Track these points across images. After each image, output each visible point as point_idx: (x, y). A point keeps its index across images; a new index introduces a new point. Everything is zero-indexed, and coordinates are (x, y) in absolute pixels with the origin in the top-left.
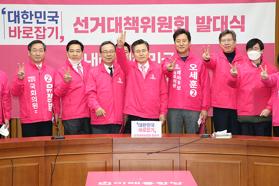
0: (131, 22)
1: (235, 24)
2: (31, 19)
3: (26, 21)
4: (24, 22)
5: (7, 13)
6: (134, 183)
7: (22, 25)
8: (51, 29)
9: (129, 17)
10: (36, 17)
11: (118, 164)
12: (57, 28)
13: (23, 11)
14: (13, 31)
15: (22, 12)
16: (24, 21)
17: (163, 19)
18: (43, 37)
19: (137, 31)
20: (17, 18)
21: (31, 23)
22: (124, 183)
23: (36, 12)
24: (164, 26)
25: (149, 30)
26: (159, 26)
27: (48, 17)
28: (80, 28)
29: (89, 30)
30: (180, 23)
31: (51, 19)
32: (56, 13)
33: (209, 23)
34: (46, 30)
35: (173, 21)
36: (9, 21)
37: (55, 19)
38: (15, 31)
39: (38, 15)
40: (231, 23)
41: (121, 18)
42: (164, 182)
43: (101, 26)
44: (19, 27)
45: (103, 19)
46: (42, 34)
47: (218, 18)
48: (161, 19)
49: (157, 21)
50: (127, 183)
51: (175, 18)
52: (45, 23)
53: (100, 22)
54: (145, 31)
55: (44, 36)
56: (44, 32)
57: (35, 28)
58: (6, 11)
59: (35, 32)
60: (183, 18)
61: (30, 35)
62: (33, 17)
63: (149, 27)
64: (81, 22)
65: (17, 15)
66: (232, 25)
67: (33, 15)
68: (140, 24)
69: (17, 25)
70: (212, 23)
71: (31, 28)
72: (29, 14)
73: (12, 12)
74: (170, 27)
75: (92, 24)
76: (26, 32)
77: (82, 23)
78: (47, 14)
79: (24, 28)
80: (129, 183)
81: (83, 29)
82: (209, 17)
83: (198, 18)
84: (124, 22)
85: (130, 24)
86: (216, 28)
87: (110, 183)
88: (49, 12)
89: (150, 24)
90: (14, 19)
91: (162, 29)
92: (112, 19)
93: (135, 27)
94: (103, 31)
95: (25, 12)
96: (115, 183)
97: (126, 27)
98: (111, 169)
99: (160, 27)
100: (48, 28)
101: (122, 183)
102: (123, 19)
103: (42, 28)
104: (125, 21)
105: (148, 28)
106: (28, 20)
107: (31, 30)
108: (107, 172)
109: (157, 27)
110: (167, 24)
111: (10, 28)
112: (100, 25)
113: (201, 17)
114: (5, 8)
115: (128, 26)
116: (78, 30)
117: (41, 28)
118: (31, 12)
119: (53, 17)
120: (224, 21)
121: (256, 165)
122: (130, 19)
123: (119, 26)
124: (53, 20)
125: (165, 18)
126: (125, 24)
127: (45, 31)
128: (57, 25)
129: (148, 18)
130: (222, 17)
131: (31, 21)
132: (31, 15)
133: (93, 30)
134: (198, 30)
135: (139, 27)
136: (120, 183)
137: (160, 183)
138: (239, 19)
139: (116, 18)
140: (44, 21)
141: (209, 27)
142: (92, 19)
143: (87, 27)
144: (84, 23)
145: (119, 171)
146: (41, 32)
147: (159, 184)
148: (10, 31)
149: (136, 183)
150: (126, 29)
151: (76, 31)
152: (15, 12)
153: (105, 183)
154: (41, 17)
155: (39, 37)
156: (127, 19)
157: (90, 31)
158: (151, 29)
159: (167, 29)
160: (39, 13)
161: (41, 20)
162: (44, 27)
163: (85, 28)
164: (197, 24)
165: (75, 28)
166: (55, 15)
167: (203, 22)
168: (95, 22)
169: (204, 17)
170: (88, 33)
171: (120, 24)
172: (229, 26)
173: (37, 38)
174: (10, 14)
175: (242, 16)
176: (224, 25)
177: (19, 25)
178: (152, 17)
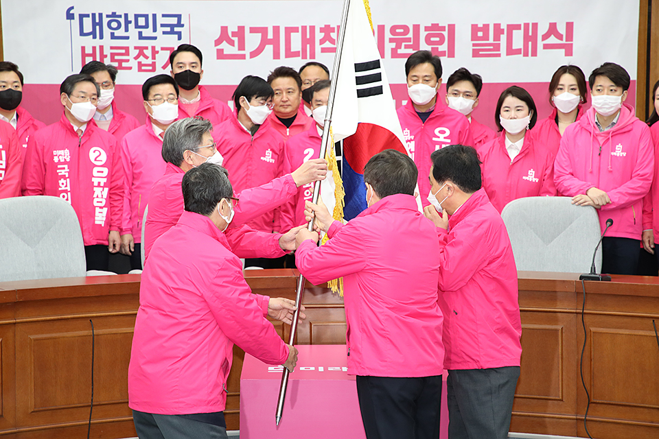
1: (553, 40)
2: (127, 30)
3: (117, 33)
4: (113, 37)
5: (77, 17)
6: (341, 368)
7: (107, 42)
8: (168, 52)
9: (331, 26)
10: (137, 26)
11: (309, 334)
13: (111, 14)
14: (89, 55)
15: (108, 16)
16: (112, 34)
17: (402, 31)
18: (151, 68)
20: (98, 27)
21: (127, 38)
22: (321, 369)
23: (137, 16)
24: (403, 44)
26: (393, 45)
27: (162, 25)
29: (247, 52)
30: (438, 39)
31: (168, 29)
32: (179, 17)
33: (497, 38)
34: (158, 52)
35: (423, 34)
36: (82, 34)
37: (176, 29)
38: (94, 55)
39: (142, 21)
41: (312, 28)
43: (272, 46)
44: (101, 48)
45: (276, 29)
46: (150, 61)
47: (518, 27)
48: (398, 31)
49: (388, 35)
50: (326, 369)
51: (427, 29)
52: (155, 38)
53: (270, 36)
55: (153, 65)
56: (154, 58)
57: (136, 48)
58: (75, 12)
59: (136, 58)
60: (443, 28)
61: (124, 64)
62: (131, 26)
64: (230, 35)
65: (97, 21)
66: (546, 42)
67: (130, 22)
69: (97, 42)
70: (504, 38)
71: (127, 49)
72: (122, 20)
73: (88, 16)
74: (416, 46)
75: (253, 41)
76: (116, 57)
77: (233, 38)
78: (160, 20)
79: (112, 48)
81: (234, 50)
82: (497, 26)
83: (475, 28)
84: (319, 36)
85: (332, 41)
86: (513, 48)
88: (164, 16)
90: (91, 30)
91: (399, 51)
92: (295, 30)
94: (276, 56)
95: (114, 14)
97: (323, 46)
99: (394, 47)
100: (163, 49)
101: (317, 369)
102: (317, 30)
103: (150, 48)
104: (323, 34)
107: (127, 53)
109: (389, 47)
110: (409, 40)
111: (83, 48)
112: (270, 42)
113: (480, 25)
114: (72, 8)
115: (327, 44)
116: (225, 53)
117: (147, 48)
118: (126, 15)
119: (172, 26)
120: (530, 34)
122: (333, 30)
123: (308, 46)
124: (172, 32)
125: (406, 28)
126: (322, 42)
127: (156, 55)
130: (526, 25)
131: (126, 34)
132: (127, 22)
133: (254, 54)
134: (476, 54)
136: (313, 369)
138: (562, 29)
139: (304, 28)
140: (154, 35)
141: (497, 47)
142: (253, 30)
143: (242, 47)
144: (237, 38)
145: (311, 344)
146: (147, 57)
148: (84, 55)
150: (324, 50)
151: (221, 55)
152: (94, 15)
154: (146, 26)
155: (143, 68)
156: (327, 30)
157: (248, 56)
160: (144, 18)
161: (147, 32)
162: (153, 48)
163: (239, 50)
164: (472, 40)
165: (217, 50)
166: (176, 23)
167: (486, 37)
168: (259, 35)
169: (488, 25)
170: (245, 59)
171: (312, 41)
172: (540, 44)
173: (140, 70)
174: (84, 19)
175: (567, 23)
176: (530, 43)
177: (101, 42)
178: (378, 26)
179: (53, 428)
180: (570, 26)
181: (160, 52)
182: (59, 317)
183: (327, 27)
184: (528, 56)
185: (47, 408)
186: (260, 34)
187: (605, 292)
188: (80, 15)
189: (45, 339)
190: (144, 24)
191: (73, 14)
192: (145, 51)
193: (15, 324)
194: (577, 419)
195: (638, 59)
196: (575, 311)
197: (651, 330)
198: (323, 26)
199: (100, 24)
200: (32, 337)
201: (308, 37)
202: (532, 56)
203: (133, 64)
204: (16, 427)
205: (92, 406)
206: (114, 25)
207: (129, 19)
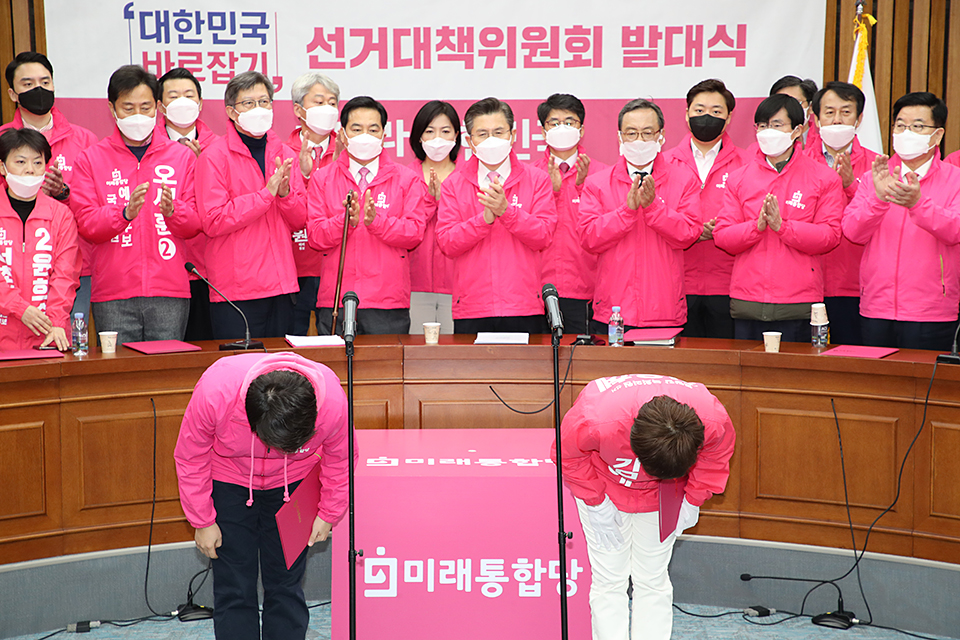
0: (454, 40)
1: (721, 46)
2: (198, 32)
3: (187, 36)
4: (182, 40)
5: (137, 16)
6: (455, 461)
7: (175, 47)
8: (250, 59)
9: (451, 28)
10: (211, 27)
11: (418, 411)
12: (264, 55)
13: (179, 11)
14: (152, 63)
15: (175, 15)
16: (181, 37)
17: (537, 34)
19: (470, 65)
20: (163, 28)
21: (200, 42)
22: (431, 462)
23: (211, 15)
24: (539, 50)
25: (501, 61)
26: (527, 52)
27: (242, 26)
28: (323, 56)
29: (347, 60)
30: (581, 45)
31: (250, 31)
32: (263, 15)
33: (653, 43)
34: (237, 59)
35: (563, 38)
36: (144, 36)
37: (259, 31)
38: (158, 63)
39: (217, 21)
40: (712, 43)
41: (427, 30)
42: (529, 458)
43: (377, 52)
44: (168, 53)
46: (227, 70)
47: (679, 30)
48: (532, 34)
49: (520, 39)
50: (437, 461)
51: (568, 32)
52: (234, 42)
53: (375, 40)
54: (489, 64)
56: (232, 66)
57: (210, 54)
58: (136, 10)
59: (210, 67)
60: (588, 32)
62: (204, 27)
63: (502, 53)
64: (326, 38)
65: (162, 20)
66: (712, 49)
67: (203, 22)
68: (478, 45)
69: (162, 47)
70: (661, 43)
71: (199, 55)
72: (193, 20)
73: (150, 14)
74: (555, 53)
75: (353, 46)
77: (330, 43)
78: (240, 20)
79: (180, 54)
80: (442, 461)
81: (331, 57)
82: (653, 29)
83: (626, 31)
84: (435, 40)
85: (452, 47)
86: (674, 56)
87: (395, 462)
88: (244, 14)
89: (504, 46)
90: (154, 32)
91: (534, 59)
92: (406, 32)
93: (465, 52)
94: (383, 64)
95: (183, 13)
96: (408, 461)
97: (440, 52)
98: (399, 423)
99: (527, 54)
100: (243, 55)
101: (426, 461)
102: (433, 33)
103: (227, 55)
104: (440, 38)
105: (497, 58)
106: (191, 35)
107: (199, 61)
108: (390, 430)
109: (521, 54)
110: (545, 45)
111: (145, 54)
112: (374, 47)
113: (633, 28)
114: (132, 4)
115: (446, 51)
116: (320, 60)
117: (223, 54)
118: (198, 13)
119: (254, 27)
120: (694, 39)
121: (761, 414)
122: (452, 33)
123: (422, 52)
124: (254, 35)
125: (543, 31)
126: (439, 47)
127: (235, 63)
128: (264, 48)
129: (497, 31)
130: (689, 28)
131: (198, 37)
132: (199, 22)
133: (355, 62)
134: (627, 63)
135: (476, 53)
136: (421, 461)
137: (521, 462)
138: (732, 34)
139: (417, 30)
140: (232, 38)
141: (653, 55)
142: (354, 33)
143: (340, 53)
144: (334, 42)
145: (421, 428)
146: (224, 66)
147: (519, 465)
148: (146, 63)
149: (460, 462)
150: (441, 58)
151: (314, 63)
152: (157, 13)
153: (383, 461)
154: (223, 27)
155: (219, 79)
156: (445, 32)
157: (348, 65)
158: (505, 58)
159: (547, 59)
160: (219, 18)
161: (223, 35)
162: (231, 54)
163: (337, 57)
164: (623, 46)
165: (310, 57)
166: (259, 23)
167: (640, 42)
168: (361, 40)
169: (643, 27)
170: (344, 68)
171: (426, 46)
172: (706, 51)
173: (215, 81)
174: (146, 18)
175: (739, 26)
176: (694, 50)
177: (167, 47)
178: (508, 28)
179: (107, 529)
180: (742, 29)
181: (240, 59)
182: (114, 396)
183: (446, 28)
184: (691, 66)
185: (100, 505)
186: (363, 38)
187: (775, 365)
188: (141, 13)
189: (97, 422)
190: (220, 25)
191: (133, 12)
192: (221, 58)
193: (60, 403)
194: (740, 517)
195: (824, 70)
196: (738, 388)
197: (828, 411)
198: (441, 28)
199: (166, 24)
200: (81, 419)
201: (422, 41)
202: (696, 65)
203: (207, 73)
204: (62, 527)
205: (154, 502)
206: (183, 25)
207: (202, 19)
